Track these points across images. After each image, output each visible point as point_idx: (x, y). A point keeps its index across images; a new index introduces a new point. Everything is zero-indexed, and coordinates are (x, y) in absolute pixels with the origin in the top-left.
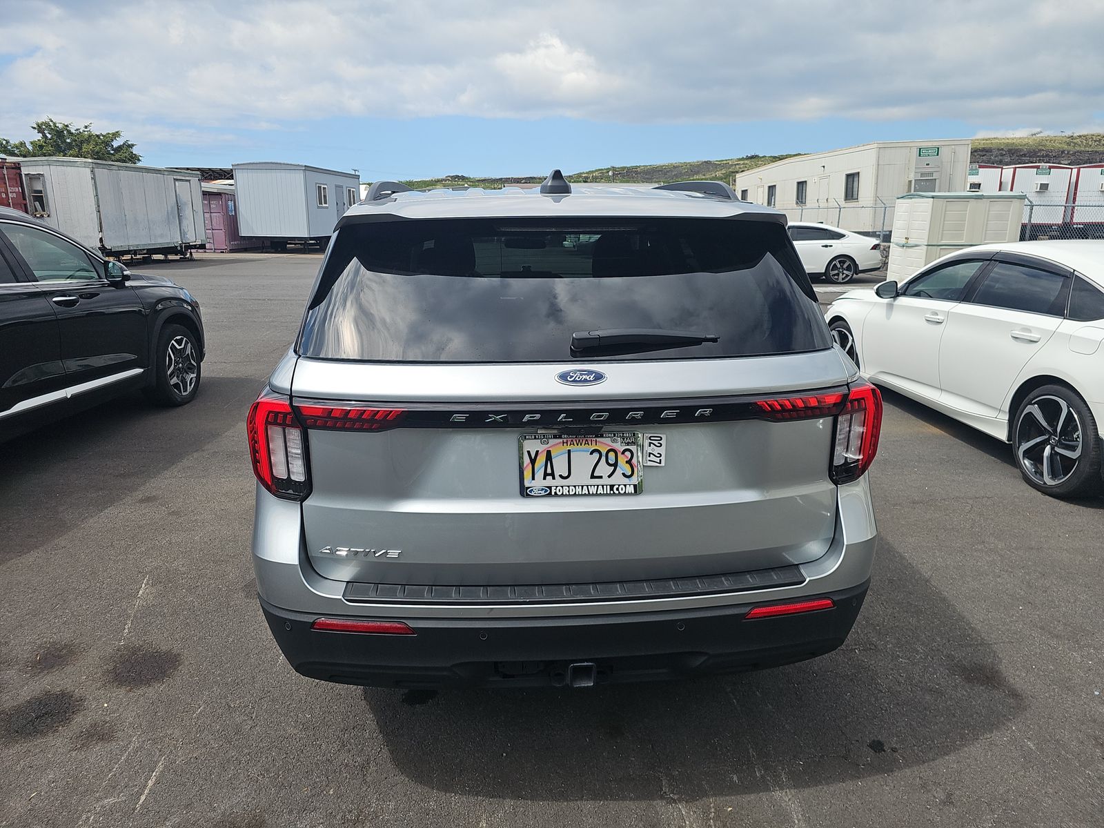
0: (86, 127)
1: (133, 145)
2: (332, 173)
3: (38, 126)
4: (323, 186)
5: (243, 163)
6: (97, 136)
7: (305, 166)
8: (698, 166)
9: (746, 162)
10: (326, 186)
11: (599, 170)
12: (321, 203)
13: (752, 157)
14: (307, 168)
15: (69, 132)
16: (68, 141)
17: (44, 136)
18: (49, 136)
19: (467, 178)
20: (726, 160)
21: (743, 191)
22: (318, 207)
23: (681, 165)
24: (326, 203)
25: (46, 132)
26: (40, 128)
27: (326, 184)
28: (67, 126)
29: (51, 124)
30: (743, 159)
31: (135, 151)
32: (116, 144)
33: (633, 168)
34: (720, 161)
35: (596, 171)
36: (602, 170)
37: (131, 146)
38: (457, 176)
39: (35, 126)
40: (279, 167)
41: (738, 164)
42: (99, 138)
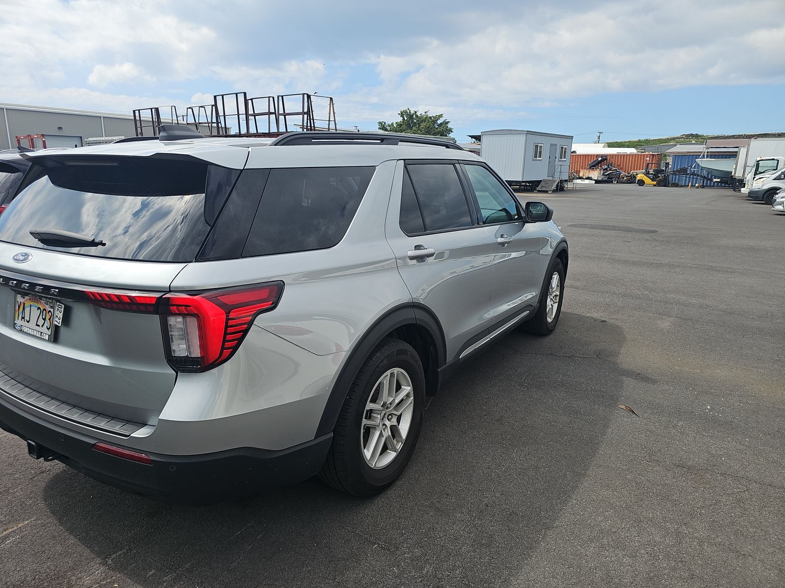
0: (426, 113)
1: (449, 122)
2: (549, 135)
3: (401, 113)
4: (539, 145)
5: (487, 130)
6: (430, 117)
7: (528, 131)
10: (542, 145)
12: (536, 157)
14: (529, 133)
15: (417, 116)
16: (415, 121)
17: (404, 119)
18: (406, 118)
19: (701, 136)
22: (533, 160)
24: (540, 157)
25: (405, 116)
26: (402, 114)
27: (542, 144)
28: (416, 112)
29: (408, 111)
31: (449, 126)
32: (439, 122)
37: (447, 123)
38: (692, 135)
39: (400, 113)
40: (510, 132)
42: (431, 119)
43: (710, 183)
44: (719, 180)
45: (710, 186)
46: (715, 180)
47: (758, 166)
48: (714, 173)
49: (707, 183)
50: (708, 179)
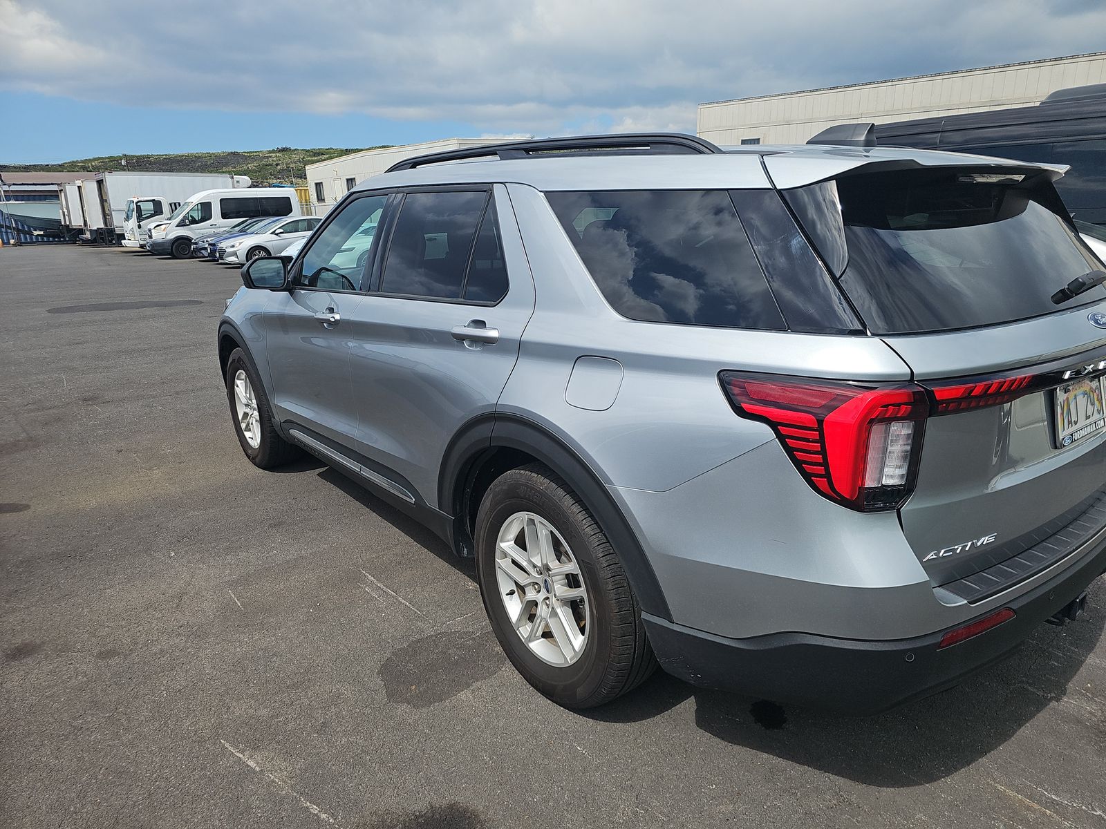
8: (225, 157)
9: (278, 154)
11: (99, 158)
13: (283, 150)
20: (256, 152)
21: (316, 184)
23: (204, 156)
30: (273, 151)
33: (144, 156)
34: (248, 153)
35: (95, 159)
36: (102, 158)
41: (270, 157)
43: (31, 239)
44: (42, 233)
45: (32, 242)
46: (36, 233)
47: (139, 208)
48: (31, 223)
49: (26, 238)
50: (25, 233)
